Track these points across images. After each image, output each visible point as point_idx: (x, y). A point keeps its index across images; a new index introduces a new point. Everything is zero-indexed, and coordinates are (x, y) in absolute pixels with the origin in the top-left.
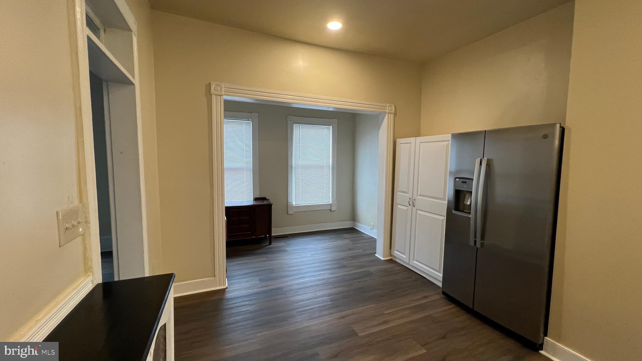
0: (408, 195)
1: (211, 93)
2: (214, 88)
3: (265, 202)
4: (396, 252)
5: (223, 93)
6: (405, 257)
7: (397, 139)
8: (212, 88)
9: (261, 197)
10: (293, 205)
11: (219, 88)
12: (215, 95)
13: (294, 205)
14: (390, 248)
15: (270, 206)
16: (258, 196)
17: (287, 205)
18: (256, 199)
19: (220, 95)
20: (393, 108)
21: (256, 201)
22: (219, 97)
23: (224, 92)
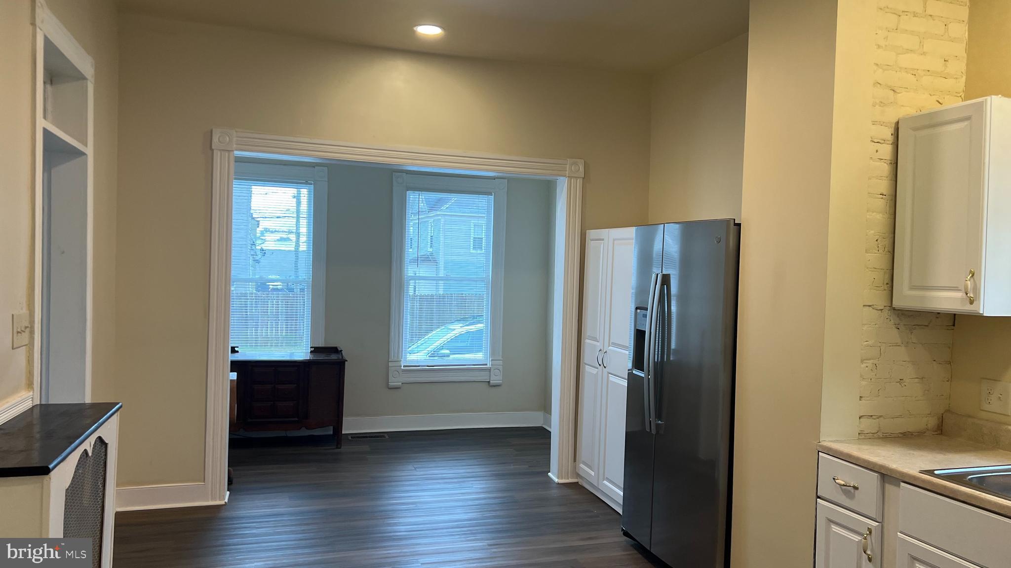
0: (598, 344)
1: (213, 147)
2: (219, 139)
3: (334, 357)
4: (582, 466)
5: (235, 146)
6: (593, 473)
7: (587, 231)
8: (215, 139)
9: (326, 346)
10: (401, 366)
11: (228, 138)
12: (220, 150)
13: (402, 368)
14: (575, 460)
15: (340, 365)
16: (321, 344)
17: (388, 367)
18: (316, 350)
19: (229, 151)
20: (582, 169)
21: (315, 354)
22: (227, 154)
23: (236, 144)
